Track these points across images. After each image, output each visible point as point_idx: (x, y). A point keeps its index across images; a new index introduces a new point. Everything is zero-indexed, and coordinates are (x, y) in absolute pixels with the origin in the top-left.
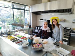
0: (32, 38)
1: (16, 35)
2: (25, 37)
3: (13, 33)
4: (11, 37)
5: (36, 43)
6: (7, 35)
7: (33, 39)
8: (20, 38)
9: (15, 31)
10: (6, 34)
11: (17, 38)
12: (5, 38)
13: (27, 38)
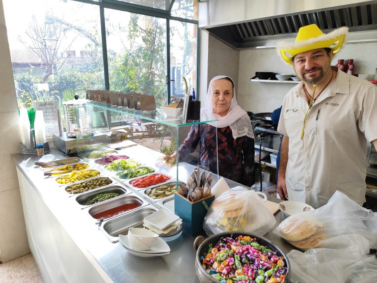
0: (205, 189)
1: (107, 160)
2: (162, 179)
3: (94, 146)
4: (79, 173)
5: (235, 236)
6: (64, 154)
7: (211, 200)
8: (127, 181)
9: (109, 134)
10: (60, 150)
11: (108, 181)
12: (46, 174)
13: (171, 186)
